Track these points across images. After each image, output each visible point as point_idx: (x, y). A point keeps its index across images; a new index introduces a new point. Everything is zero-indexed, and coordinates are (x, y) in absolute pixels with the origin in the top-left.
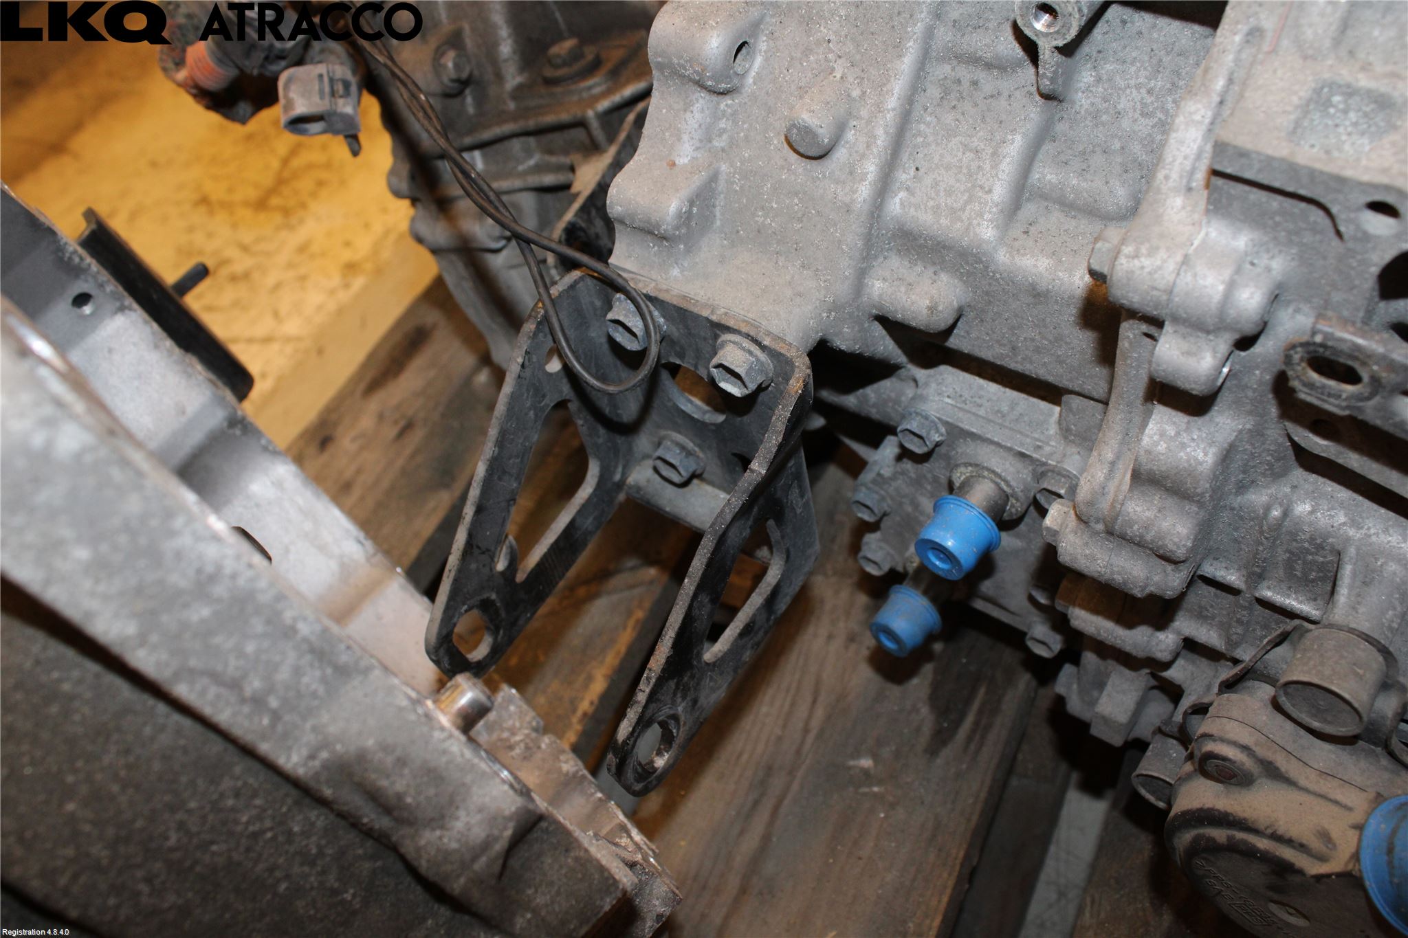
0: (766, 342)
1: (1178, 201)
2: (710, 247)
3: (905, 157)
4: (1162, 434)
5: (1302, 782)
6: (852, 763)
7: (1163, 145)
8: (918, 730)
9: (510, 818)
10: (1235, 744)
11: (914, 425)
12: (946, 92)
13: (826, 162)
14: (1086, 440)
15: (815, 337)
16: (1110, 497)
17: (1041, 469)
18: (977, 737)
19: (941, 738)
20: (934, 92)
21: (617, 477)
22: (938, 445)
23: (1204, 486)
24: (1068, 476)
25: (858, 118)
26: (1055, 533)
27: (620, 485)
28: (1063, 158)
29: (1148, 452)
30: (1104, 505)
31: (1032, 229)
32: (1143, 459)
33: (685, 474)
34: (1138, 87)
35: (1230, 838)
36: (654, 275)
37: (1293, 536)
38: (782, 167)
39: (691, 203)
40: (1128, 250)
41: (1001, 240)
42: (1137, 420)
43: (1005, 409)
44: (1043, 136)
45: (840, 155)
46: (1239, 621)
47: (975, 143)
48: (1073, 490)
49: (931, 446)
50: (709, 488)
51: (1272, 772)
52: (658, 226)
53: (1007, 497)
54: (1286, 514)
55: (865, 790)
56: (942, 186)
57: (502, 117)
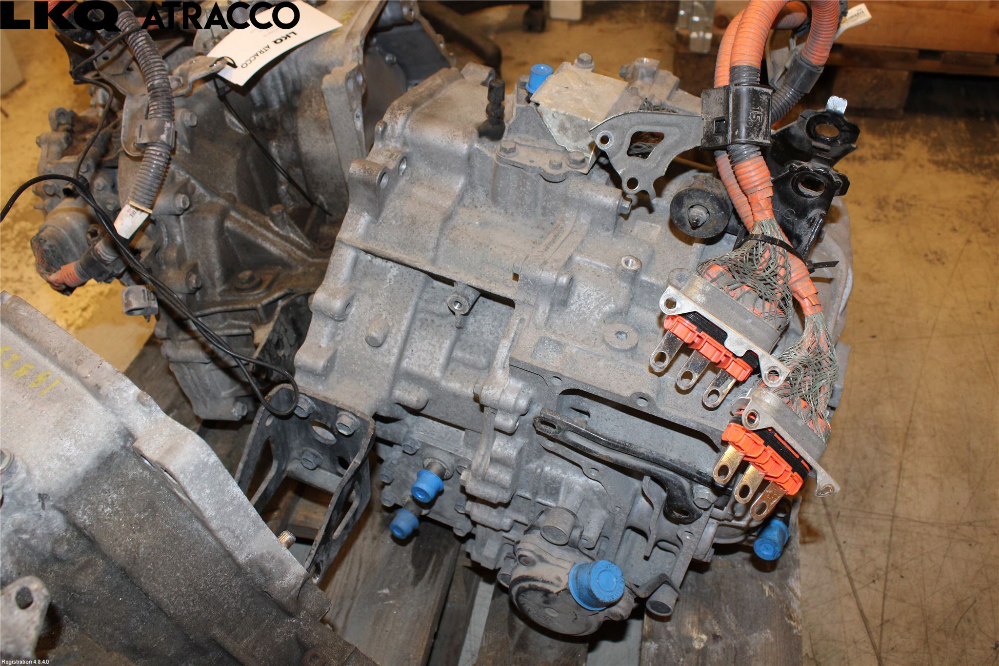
0: (358, 415)
1: (501, 371)
2: (333, 377)
3: (408, 346)
4: (499, 445)
5: (551, 562)
6: (379, 592)
7: (498, 345)
8: (408, 575)
9: (302, 577)
10: (529, 550)
11: (408, 443)
12: (423, 324)
13: (380, 348)
14: (474, 446)
15: (374, 412)
16: (483, 468)
17: (457, 459)
18: (434, 576)
19: (418, 577)
20: (418, 323)
21: (283, 468)
22: (418, 450)
23: (513, 462)
24: (468, 460)
25: (392, 333)
26: (464, 482)
27: (284, 471)
28: (464, 347)
29: (495, 451)
30: (481, 471)
31: (454, 373)
32: (493, 453)
33: (315, 466)
34: (489, 324)
35: (530, 585)
36: (312, 388)
37: (545, 478)
38: (362, 349)
39: (328, 362)
40: (485, 387)
41: (442, 377)
42: (491, 440)
43: (443, 435)
44: (457, 339)
45: (385, 346)
46: (532, 511)
47: (433, 342)
48: (470, 466)
49: (415, 450)
50: (322, 471)
51: (542, 559)
52: (316, 371)
53: (445, 470)
54: (542, 471)
55: (387, 603)
56: (421, 357)
57: (214, 304)
